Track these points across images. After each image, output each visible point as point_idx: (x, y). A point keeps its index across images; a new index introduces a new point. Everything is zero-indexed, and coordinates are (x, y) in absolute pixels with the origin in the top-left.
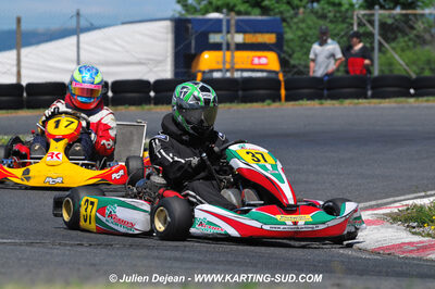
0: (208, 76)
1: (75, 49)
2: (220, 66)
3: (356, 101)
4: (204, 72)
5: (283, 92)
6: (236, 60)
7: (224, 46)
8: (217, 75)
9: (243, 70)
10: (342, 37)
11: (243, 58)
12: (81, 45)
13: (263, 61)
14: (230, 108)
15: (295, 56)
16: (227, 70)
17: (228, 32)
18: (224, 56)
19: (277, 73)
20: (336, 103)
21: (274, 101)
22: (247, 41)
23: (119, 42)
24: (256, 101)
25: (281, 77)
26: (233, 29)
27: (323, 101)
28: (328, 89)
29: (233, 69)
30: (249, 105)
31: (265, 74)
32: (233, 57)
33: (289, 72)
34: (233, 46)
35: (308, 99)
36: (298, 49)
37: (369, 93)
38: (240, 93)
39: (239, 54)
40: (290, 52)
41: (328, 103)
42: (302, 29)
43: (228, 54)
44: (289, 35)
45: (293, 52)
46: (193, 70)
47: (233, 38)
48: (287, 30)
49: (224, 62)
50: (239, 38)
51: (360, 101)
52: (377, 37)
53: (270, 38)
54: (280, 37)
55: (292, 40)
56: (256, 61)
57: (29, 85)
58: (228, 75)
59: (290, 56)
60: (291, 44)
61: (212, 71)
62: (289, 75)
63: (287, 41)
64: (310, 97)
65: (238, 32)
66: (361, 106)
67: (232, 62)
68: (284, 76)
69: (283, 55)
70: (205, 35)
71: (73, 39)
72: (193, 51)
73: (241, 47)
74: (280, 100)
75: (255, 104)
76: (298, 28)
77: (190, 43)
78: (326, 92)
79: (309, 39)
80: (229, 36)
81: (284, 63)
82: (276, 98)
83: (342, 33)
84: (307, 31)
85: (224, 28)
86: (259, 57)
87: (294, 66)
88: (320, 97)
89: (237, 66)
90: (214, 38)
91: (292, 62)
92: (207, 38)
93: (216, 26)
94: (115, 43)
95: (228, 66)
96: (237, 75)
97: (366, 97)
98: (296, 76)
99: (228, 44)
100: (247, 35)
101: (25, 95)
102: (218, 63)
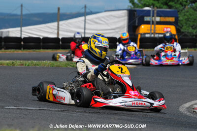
0: (143, 36)
1: (84, 23)
2: (149, 32)
4: (141, 34)
6: (156, 29)
7: (151, 23)
8: (147, 36)
9: (159, 34)
11: (160, 28)
12: (87, 21)
13: (169, 30)
14: (153, 51)
15: (183, 28)
16: (152, 33)
17: (153, 16)
18: (151, 27)
19: (175, 35)
22: (161, 20)
23: (103, 19)
25: (176, 37)
26: (155, 15)
27: (196, 49)
29: (154, 33)
32: (155, 28)
33: (181, 35)
34: (155, 23)
35: (189, 48)
36: (185, 24)
38: (158, 44)
39: (157, 26)
40: (181, 26)
43: (153, 26)
44: (181, 18)
45: (183, 26)
46: (137, 33)
47: (155, 19)
48: (179, 15)
49: (151, 30)
50: (158, 19)
53: (172, 19)
54: (177, 19)
55: (182, 20)
56: (165, 30)
57: (63, 38)
58: (153, 36)
59: (181, 28)
60: (181, 22)
61: (145, 34)
62: (181, 36)
63: (180, 21)
65: (157, 16)
67: (155, 30)
68: (178, 37)
69: (178, 27)
70: (143, 17)
71: (83, 18)
72: (137, 24)
73: (159, 23)
76: (185, 15)
77: (135, 21)
79: (190, 20)
80: (153, 18)
81: (178, 30)
84: (189, 16)
85: (151, 15)
86: (167, 28)
87: (183, 33)
88: (195, 47)
89: (156, 32)
90: (147, 19)
91: (182, 30)
92: (143, 19)
93: (148, 13)
94: (102, 20)
95: (152, 32)
96: (156, 36)
98: (184, 37)
99: (153, 22)
100: (162, 18)
101: (61, 43)
102: (148, 30)
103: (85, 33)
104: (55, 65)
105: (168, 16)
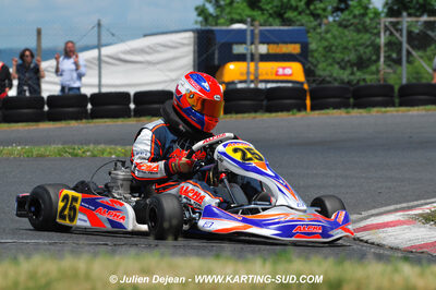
0: (231, 87)
2: (244, 78)
3: (384, 109)
4: (228, 84)
5: (308, 102)
6: (260, 71)
7: (249, 56)
8: (240, 86)
9: (267, 81)
10: (367, 47)
11: (267, 69)
13: (288, 71)
14: (254, 118)
15: (320, 66)
16: (252, 81)
17: (252, 43)
18: (248, 68)
19: (302, 83)
20: (363, 112)
21: (299, 110)
22: (271, 52)
24: (282, 111)
25: (306, 86)
26: (257, 41)
27: (350, 110)
28: (355, 99)
29: (257, 80)
30: (274, 115)
31: (290, 85)
32: (257, 69)
33: (314, 81)
34: (257, 57)
35: (335, 108)
36: (323, 59)
37: (397, 100)
38: (265, 103)
39: (263, 65)
40: (313, 60)
41: (355, 112)
42: (326, 40)
43: (252, 65)
44: (313, 46)
45: (318, 62)
47: (257, 48)
48: (310, 40)
49: (248, 73)
50: (263, 49)
51: (388, 109)
52: (405, 46)
53: (295, 49)
54: (305, 47)
55: (316, 50)
56: (281, 71)
58: (252, 86)
59: (316, 66)
60: (316, 55)
61: (233, 83)
62: (314, 85)
63: (312, 51)
64: (336, 106)
65: (263, 43)
66: (389, 114)
67: (256, 73)
68: (309, 86)
69: (307, 65)
70: (229, 46)
72: (216, 63)
73: (266, 58)
74: (305, 109)
75: (280, 114)
76: (322, 39)
77: (213, 54)
78: (352, 100)
79: (334, 48)
80: (253, 47)
81: (308, 73)
82: (302, 107)
83: (368, 43)
84: (332, 41)
85: (249, 37)
86: (284, 68)
87: (320, 76)
88: (346, 105)
89: (261, 78)
90: (238, 49)
91: (319, 72)
92: (231, 49)
93: (240, 37)
95: (252, 77)
96: (262, 86)
97: (393, 105)
98: (321, 86)
99: (252, 55)
100: (272, 46)
101: (46, 108)
102: (242, 74)
103: (100, 86)
104: (35, 153)
105: (285, 43)
